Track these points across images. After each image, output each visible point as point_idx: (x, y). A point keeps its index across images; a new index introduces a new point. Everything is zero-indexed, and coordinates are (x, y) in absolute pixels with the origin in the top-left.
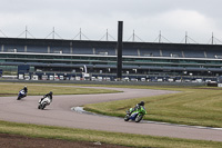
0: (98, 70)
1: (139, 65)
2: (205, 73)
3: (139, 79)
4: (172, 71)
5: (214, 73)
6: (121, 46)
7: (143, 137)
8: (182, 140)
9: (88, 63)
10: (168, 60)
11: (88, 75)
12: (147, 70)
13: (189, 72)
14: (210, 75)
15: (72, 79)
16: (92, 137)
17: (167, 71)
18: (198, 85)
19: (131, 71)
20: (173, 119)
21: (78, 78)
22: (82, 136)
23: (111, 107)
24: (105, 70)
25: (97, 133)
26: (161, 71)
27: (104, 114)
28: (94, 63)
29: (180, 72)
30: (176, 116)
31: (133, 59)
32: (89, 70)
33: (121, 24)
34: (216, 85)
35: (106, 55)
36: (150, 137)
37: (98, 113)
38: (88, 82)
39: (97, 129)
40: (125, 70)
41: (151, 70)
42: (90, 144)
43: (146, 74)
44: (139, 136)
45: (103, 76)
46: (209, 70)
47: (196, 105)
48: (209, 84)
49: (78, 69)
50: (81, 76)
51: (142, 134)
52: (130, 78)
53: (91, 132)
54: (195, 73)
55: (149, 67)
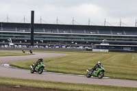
0: (19, 41)
1: (44, 38)
2: (85, 43)
3: (44, 46)
4: (65, 42)
5: (90, 43)
6: (33, 26)
7: (46, 82)
8: (70, 84)
9: (12, 36)
10: (62, 35)
11: (12, 44)
12: (49, 41)
13: (75, 42)
14: (87, 44)
15: (2, 46)
16: (15, 83)
17: (61, 42)
18: (80, 50)
19: (39, 42)
20: (65, 71)
21: (6, 46)
22: (8, 82)
23: (26, 64)
24: (23, 41)
25: (18, 80)
26: (58, 41)
27: (23, 68)
28: (16, 37)
29: (70, 42)
30: (67, 69)
31: (40, 34)
32: (13, 41)
33: (33, 12)
34: (91, 50)
35: (24, 32)
36: (50, 82)
37: (19, 67)
38: (13, 48)
39: (18, 77)
40: (36, 41)
41: (52, 41)
42: (13, 87)
43: (49, 43)
44: (43, 82)
45: (22, 45)
46: (87, 41)
47: (79, 62)
48: (87, 50)
49: (6, 41)
50: (8, 45)
51: (46, 80)
52: (39, 46)
53: (14, 79)
54: (79, 43)
55: (51, 39)
